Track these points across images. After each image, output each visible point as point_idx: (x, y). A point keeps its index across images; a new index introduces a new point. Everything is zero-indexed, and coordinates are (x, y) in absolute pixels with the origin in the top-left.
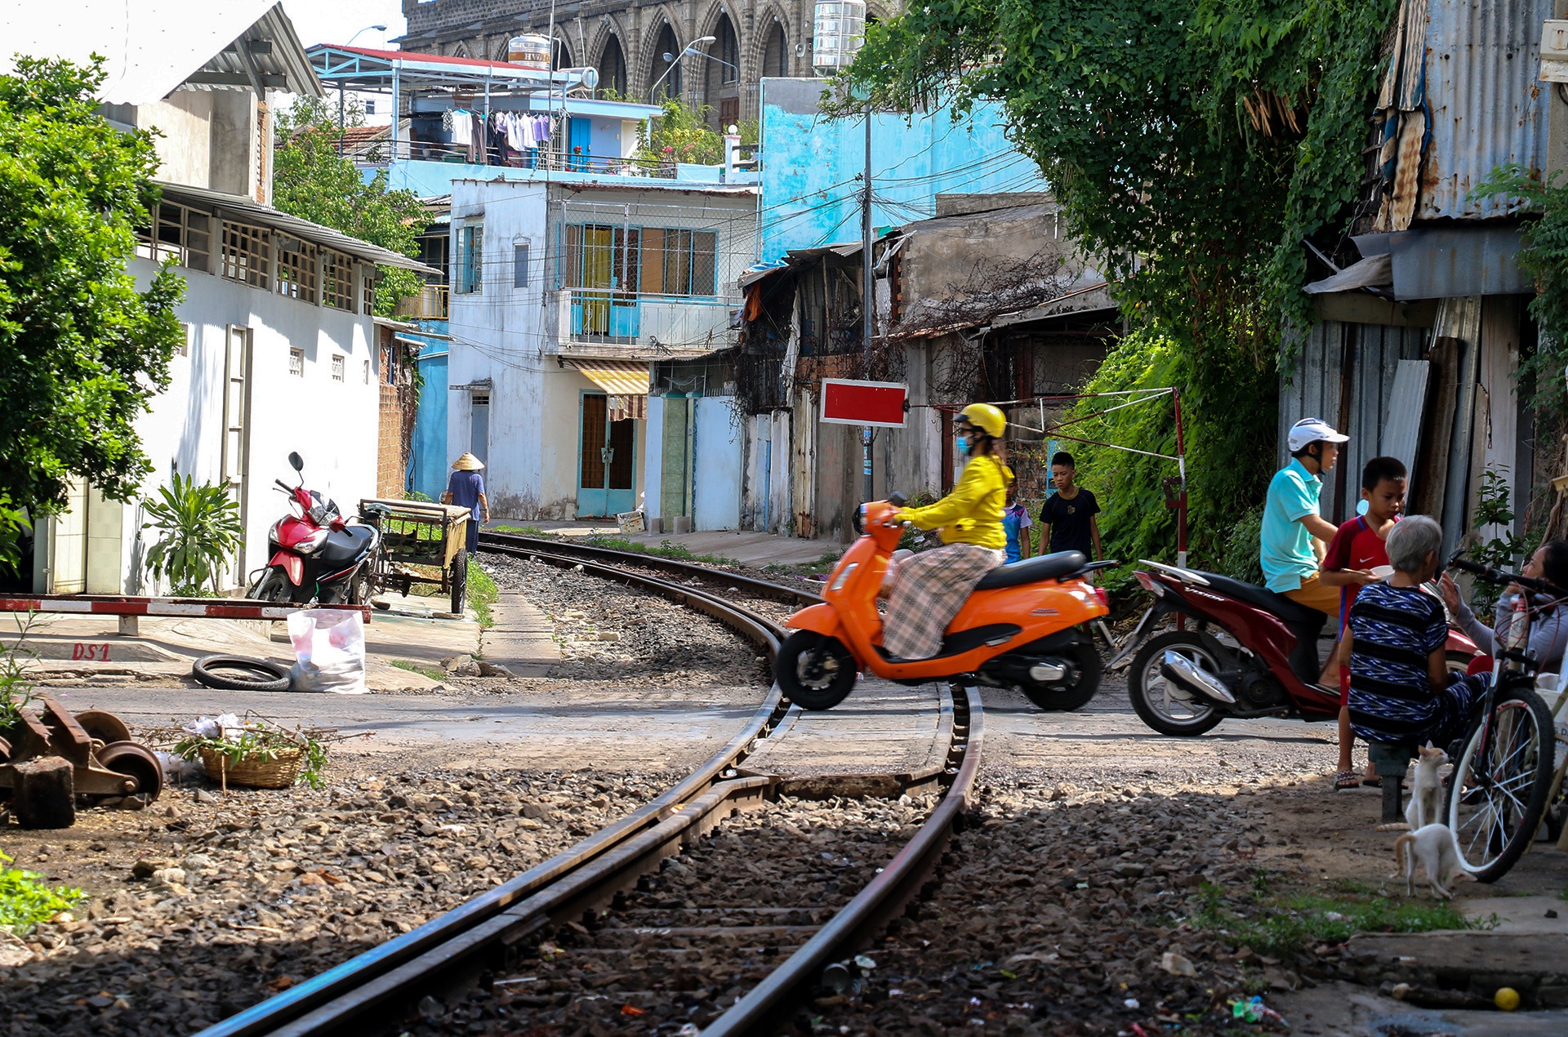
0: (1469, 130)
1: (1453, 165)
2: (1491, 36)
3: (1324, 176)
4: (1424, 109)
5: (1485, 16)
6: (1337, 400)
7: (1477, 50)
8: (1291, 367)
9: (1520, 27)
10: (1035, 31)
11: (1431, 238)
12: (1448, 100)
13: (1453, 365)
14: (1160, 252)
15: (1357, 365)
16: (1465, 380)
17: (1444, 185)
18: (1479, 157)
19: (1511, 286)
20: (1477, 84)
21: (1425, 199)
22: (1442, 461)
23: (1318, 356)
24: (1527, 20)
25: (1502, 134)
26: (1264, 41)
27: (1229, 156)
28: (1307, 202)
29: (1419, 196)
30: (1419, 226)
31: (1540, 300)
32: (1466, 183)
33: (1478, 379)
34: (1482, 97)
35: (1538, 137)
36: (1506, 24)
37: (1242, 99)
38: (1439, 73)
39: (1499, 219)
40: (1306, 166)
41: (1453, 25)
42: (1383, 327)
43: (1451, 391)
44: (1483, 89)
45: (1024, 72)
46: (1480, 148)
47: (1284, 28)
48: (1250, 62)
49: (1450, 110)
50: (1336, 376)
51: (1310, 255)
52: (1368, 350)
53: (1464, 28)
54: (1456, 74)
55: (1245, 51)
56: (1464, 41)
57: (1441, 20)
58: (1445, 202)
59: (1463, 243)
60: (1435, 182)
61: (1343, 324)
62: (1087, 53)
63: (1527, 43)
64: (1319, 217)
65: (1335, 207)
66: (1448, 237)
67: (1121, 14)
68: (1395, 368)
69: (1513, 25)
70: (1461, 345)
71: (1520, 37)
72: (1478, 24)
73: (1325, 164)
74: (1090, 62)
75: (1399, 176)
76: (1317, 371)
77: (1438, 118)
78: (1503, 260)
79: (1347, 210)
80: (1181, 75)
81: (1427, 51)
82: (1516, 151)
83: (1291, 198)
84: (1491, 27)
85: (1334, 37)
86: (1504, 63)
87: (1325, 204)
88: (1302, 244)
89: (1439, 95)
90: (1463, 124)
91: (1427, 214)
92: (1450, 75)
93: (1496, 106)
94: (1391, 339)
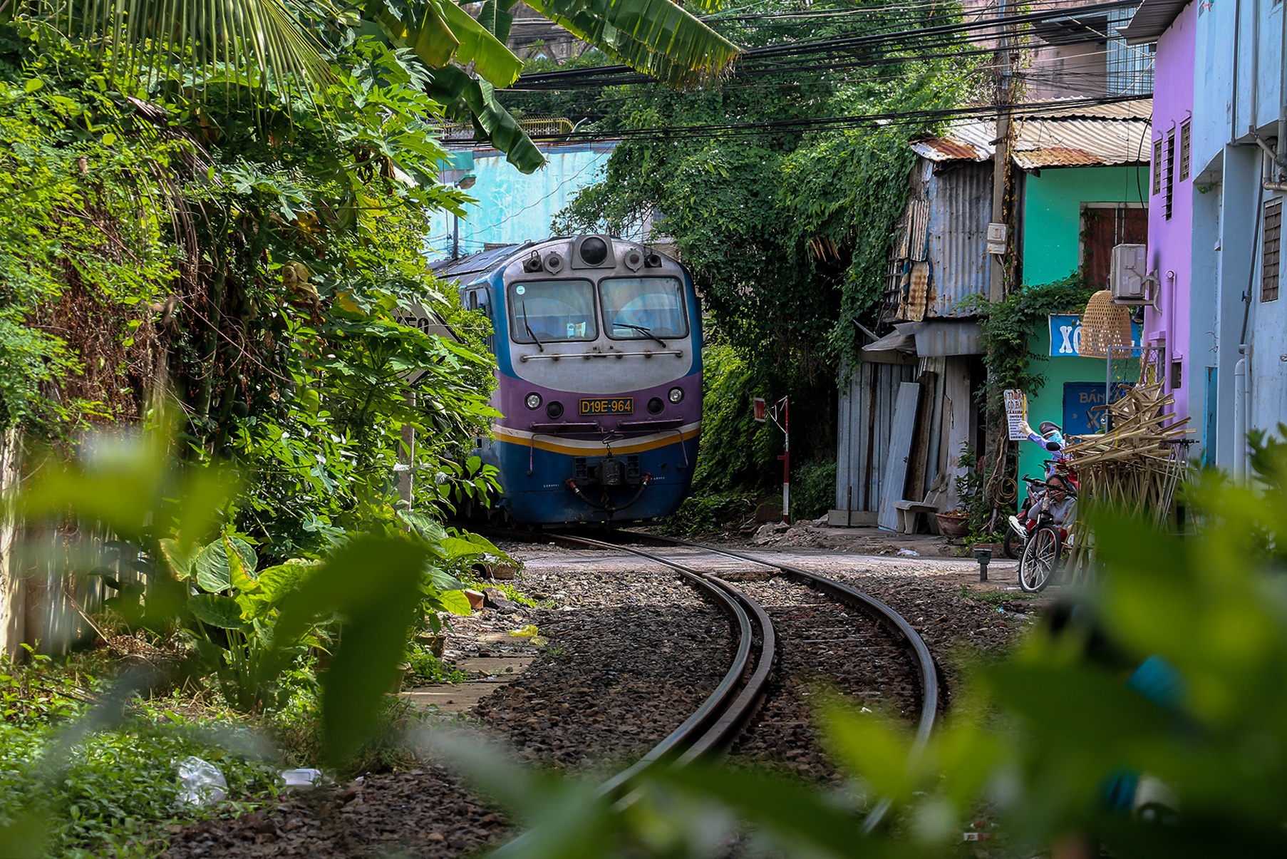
0: (951, 274)
1: (943, 291)
2: (960, 228)
3: (863, 287)
4: (927, 260)
5: (957, 218)
6: (869, 403)
7: (954, 235)
8: (846, 386)
9: (974, 224)
10: (692, 200)
11: (934, 326)
12: (940, 258)
13: (932, 385)
14: (755, 319)
15: (878, 384)
16: (938, 393)
17: (939, 300)
18: (956, 287)
19: (973, 351)
20: (954, 251)
21: (930, 307)
22: (927, 435)
23: (859, 380)
24: (978, 220)
25: (967, 276)
26: (823, 212)
27: (797, 269)
28: (854, 300)
29: (927, 305)
30: (927, 320)
31: (988, 358)
32: (950, 299)
33: (944, 393)
34: (957, 258)
35: (984, 277)
36: (967, 222)
37: (810, 242)
38: (935, 245)
39: (966, 318)
40: (853, 281)
41: (942, 222)
42: (892, 365)
43: (931, 399)
44: (957, 254)
45: (686, 222)
46: (956, 282)
47: (834, 206)
48: (815, 222)
49: (941, 263)
50: (868, 390)
51: (856, 327)
52: (884, 376)
53: (947, 223)
54: (944, 246)
55: (811, 216)
56: (947, 229)
57: (936, 219)
58: (939, 308)
59: (950, 330)
60: (934, 299)
61: (871, 363)
62: (720, 213)
63: (977, 231)
64: (860, 307)
65: (870, 303)
66: (941, 326)
67: (736, 191)
68: (899, 386)
69: (971, 222)
70: (936, 376)
71: (974, 229)
72: (954, 221)
73: (864, 280)
74: (722, 216)
75: (911, 293)
76: (858, 388)
77: (935, 267)
78: (969, 337)
79: (876, 305)
80: (770, 225)
81: (929, 234)
82: (973, 284)
83: (844, 298)
84: (961, 223)
85: (866, 214)
86: (967, 241)
87: (864, 301)
88: (852, 322)
89: (936, 256)
90: (947, 270)
91: (931, 315)
92: (940, 246)
93: (963, 262)
94: (896, 371)
